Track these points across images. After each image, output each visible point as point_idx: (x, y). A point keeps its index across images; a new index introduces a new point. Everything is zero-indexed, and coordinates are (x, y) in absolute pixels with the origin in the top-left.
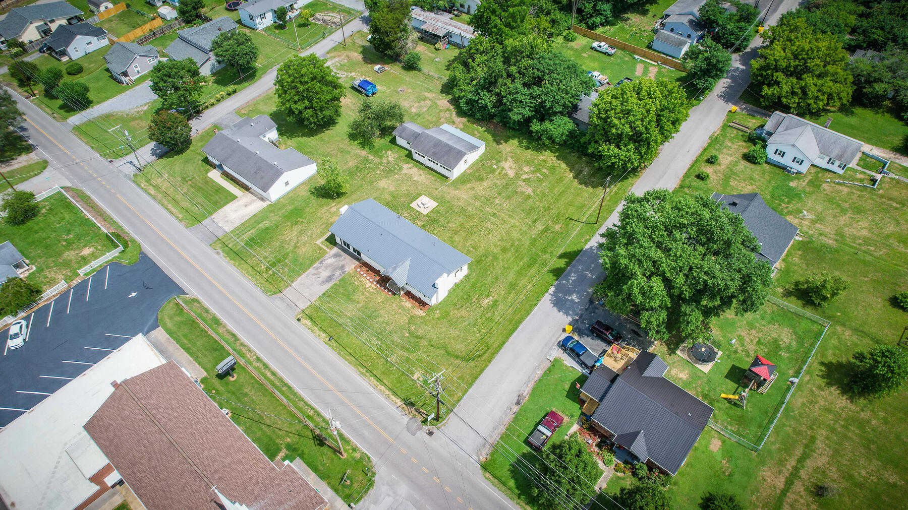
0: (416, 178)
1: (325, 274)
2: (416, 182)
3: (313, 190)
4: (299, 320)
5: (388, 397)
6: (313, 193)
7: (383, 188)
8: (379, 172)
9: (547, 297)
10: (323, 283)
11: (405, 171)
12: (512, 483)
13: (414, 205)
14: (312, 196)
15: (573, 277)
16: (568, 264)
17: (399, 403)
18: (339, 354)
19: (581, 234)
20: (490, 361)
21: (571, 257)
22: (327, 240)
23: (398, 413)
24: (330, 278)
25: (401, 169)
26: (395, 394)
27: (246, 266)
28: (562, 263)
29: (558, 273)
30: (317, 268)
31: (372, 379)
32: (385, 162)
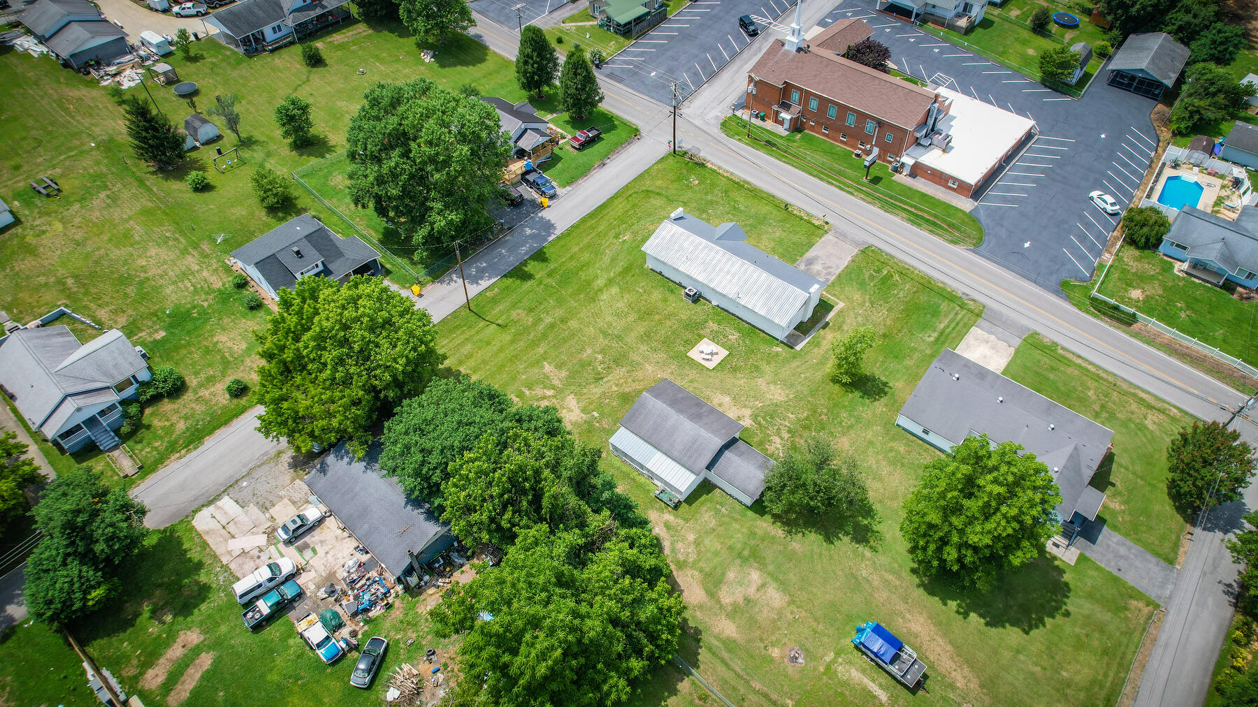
0: (727, 399)
1: (817, 267)
2: (726, 392)
3: (886, 389)
4: (827, 223)
5: (720, 168)
6: (885, 384)
7: (775, 383)
8: (791, 416)
9: (558, 232)
10: (816, 258)
11: (747, 412)
12: (616, 123)
13: (724, 353)
14: (884, 379)
15: (524, 249)
16: (525, 263)
17: (709, 165)
18: (773, 197)
19: (494, 301)
20: (627, 186)
21: (519, 273)
22: (832, 307)
23: (708, 158)
24: (810, 262)
25: (754, 417)
26: (714, 171)
27: (921, 281)
28: (531, 267)
29: (540, 256)
30: (829, 273)
31: (737, 180)
32: (786, 436)
